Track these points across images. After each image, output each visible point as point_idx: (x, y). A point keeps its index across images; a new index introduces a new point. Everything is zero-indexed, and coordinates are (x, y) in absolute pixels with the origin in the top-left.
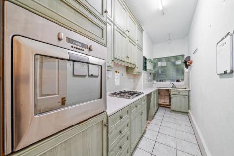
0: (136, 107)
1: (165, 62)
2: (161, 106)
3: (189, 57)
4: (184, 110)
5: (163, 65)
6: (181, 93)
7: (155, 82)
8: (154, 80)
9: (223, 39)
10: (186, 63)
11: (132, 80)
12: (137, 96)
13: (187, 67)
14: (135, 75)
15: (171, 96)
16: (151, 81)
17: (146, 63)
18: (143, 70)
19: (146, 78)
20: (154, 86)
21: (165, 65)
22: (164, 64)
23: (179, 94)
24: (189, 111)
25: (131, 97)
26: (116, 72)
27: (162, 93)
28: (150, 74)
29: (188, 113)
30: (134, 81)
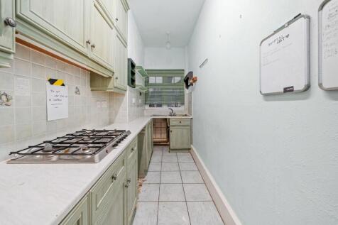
0: (114, 178)
1: (161, 78)
2: (156, 144)
3: (191, 73)
4: (186, 147)
5: (158, 82)
6: (183, 123)
7: (147, 107)
8: (145, 104)
9: (283, 27)
10: (186, 81)
11: (105, 105)
12: (115, 146)
13: (187, 86)
14: (111, 94)
15: (171, 128)
16: (141, 106)
17: (133, 74)
18: (128, 85)
19: (134, 100)
20: (146, 114)
21: (161, 82)
22: (159, 80)
23: (181, 124)
24: (192, 146)
25: (97, 156)
26: (52, 81)
27: (158, 125)
28: (141, 94)
29: (190, 149)
30: (110, 107)
